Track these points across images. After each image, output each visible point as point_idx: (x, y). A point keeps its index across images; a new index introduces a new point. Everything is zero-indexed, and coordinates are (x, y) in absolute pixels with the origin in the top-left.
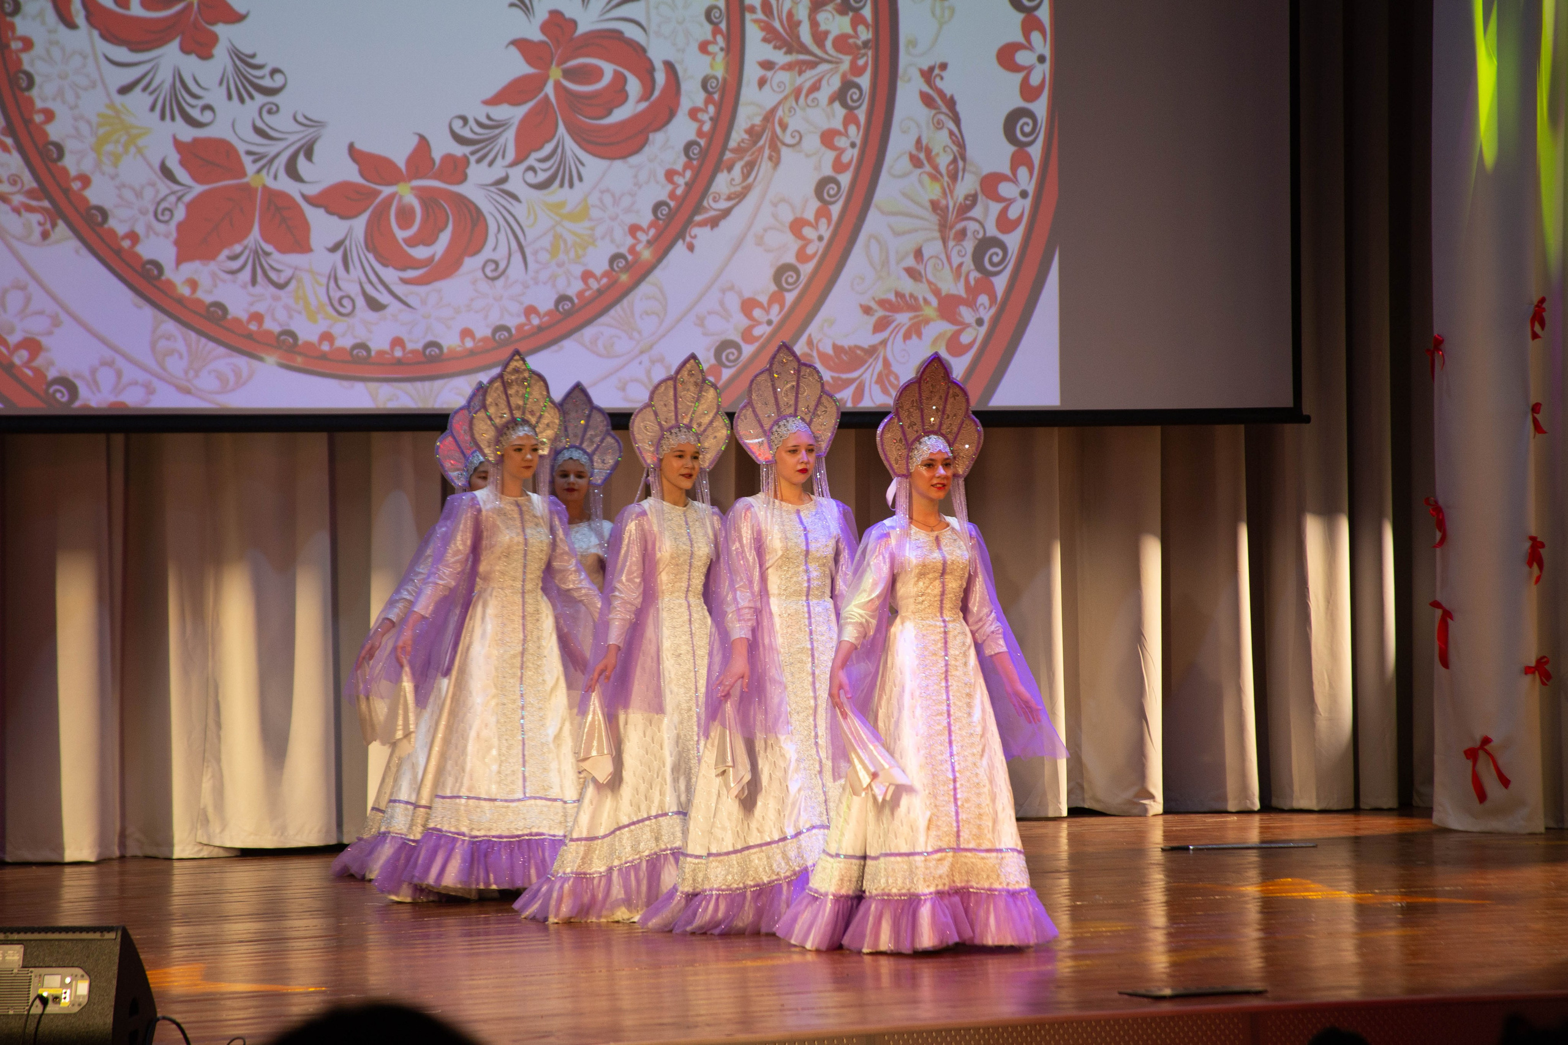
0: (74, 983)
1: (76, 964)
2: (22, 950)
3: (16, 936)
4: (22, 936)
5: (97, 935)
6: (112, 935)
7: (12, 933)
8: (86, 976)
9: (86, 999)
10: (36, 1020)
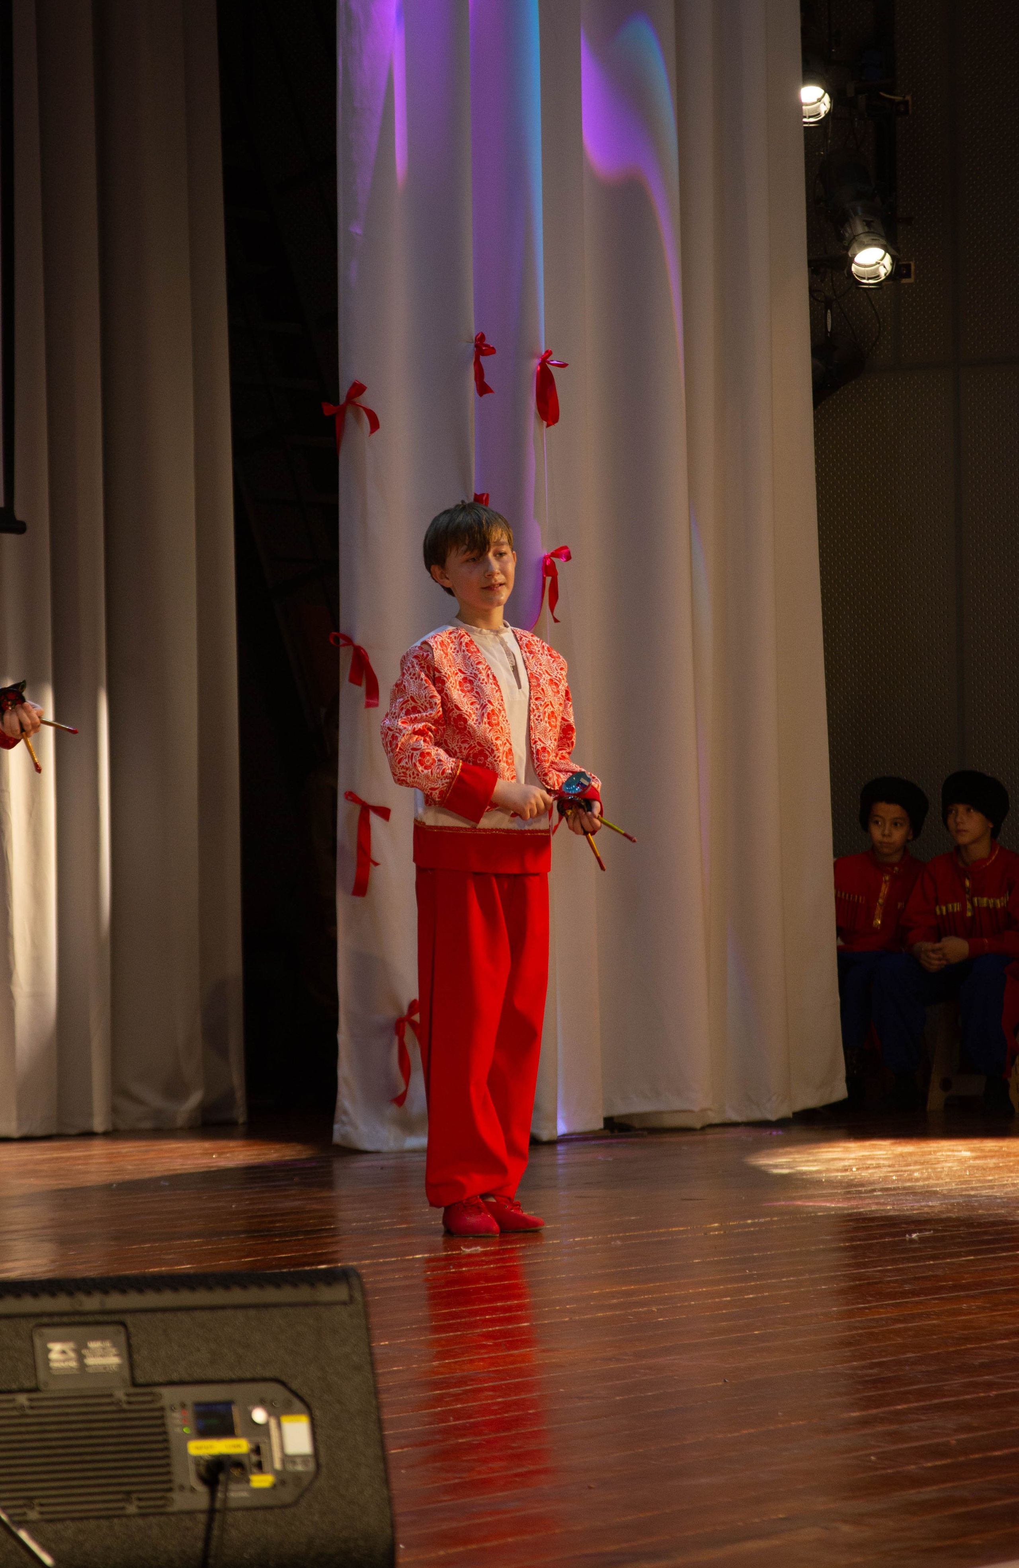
0: (273, 1423)
1: (267, 1374)
2: (122, 1338)
3: (92, 1303)
4: (115, 1301)
5: (304, 1293)
6: (340, 1292)
7: (88, 1293)
8: (297, 1404)
9: (311, 1466)
10: (200, 1530)
